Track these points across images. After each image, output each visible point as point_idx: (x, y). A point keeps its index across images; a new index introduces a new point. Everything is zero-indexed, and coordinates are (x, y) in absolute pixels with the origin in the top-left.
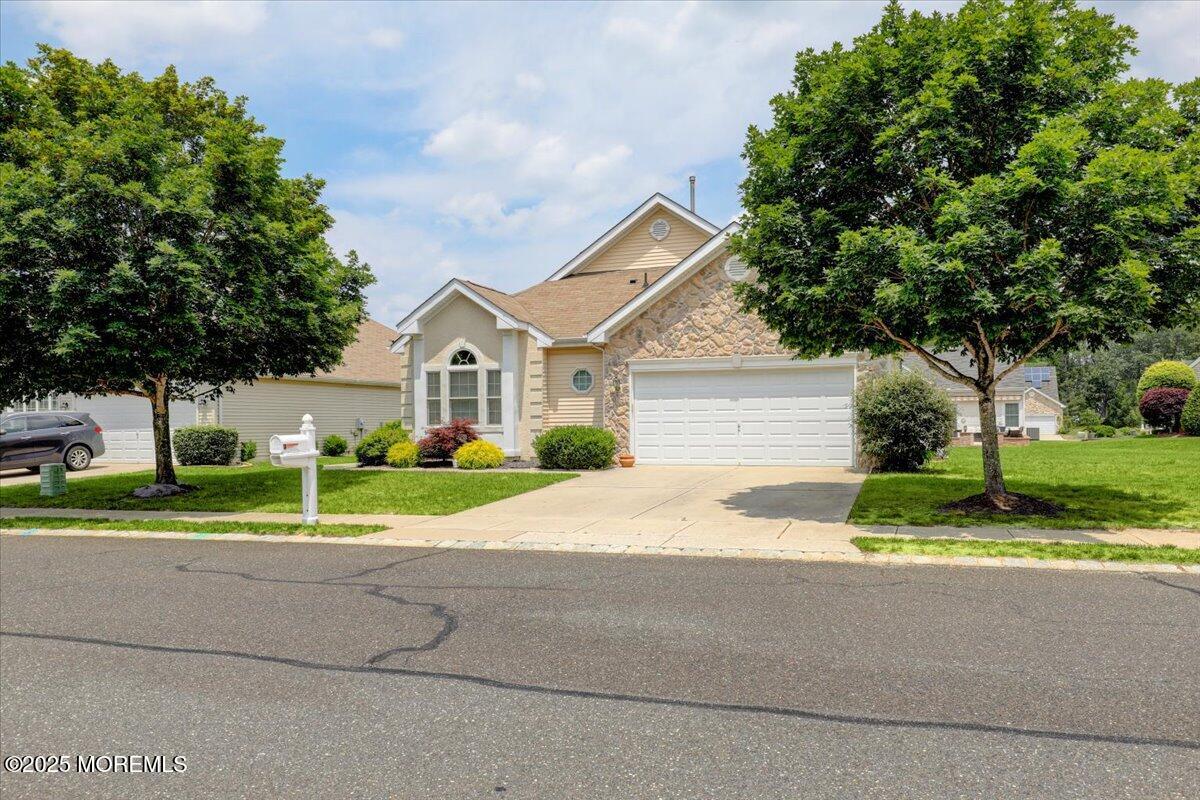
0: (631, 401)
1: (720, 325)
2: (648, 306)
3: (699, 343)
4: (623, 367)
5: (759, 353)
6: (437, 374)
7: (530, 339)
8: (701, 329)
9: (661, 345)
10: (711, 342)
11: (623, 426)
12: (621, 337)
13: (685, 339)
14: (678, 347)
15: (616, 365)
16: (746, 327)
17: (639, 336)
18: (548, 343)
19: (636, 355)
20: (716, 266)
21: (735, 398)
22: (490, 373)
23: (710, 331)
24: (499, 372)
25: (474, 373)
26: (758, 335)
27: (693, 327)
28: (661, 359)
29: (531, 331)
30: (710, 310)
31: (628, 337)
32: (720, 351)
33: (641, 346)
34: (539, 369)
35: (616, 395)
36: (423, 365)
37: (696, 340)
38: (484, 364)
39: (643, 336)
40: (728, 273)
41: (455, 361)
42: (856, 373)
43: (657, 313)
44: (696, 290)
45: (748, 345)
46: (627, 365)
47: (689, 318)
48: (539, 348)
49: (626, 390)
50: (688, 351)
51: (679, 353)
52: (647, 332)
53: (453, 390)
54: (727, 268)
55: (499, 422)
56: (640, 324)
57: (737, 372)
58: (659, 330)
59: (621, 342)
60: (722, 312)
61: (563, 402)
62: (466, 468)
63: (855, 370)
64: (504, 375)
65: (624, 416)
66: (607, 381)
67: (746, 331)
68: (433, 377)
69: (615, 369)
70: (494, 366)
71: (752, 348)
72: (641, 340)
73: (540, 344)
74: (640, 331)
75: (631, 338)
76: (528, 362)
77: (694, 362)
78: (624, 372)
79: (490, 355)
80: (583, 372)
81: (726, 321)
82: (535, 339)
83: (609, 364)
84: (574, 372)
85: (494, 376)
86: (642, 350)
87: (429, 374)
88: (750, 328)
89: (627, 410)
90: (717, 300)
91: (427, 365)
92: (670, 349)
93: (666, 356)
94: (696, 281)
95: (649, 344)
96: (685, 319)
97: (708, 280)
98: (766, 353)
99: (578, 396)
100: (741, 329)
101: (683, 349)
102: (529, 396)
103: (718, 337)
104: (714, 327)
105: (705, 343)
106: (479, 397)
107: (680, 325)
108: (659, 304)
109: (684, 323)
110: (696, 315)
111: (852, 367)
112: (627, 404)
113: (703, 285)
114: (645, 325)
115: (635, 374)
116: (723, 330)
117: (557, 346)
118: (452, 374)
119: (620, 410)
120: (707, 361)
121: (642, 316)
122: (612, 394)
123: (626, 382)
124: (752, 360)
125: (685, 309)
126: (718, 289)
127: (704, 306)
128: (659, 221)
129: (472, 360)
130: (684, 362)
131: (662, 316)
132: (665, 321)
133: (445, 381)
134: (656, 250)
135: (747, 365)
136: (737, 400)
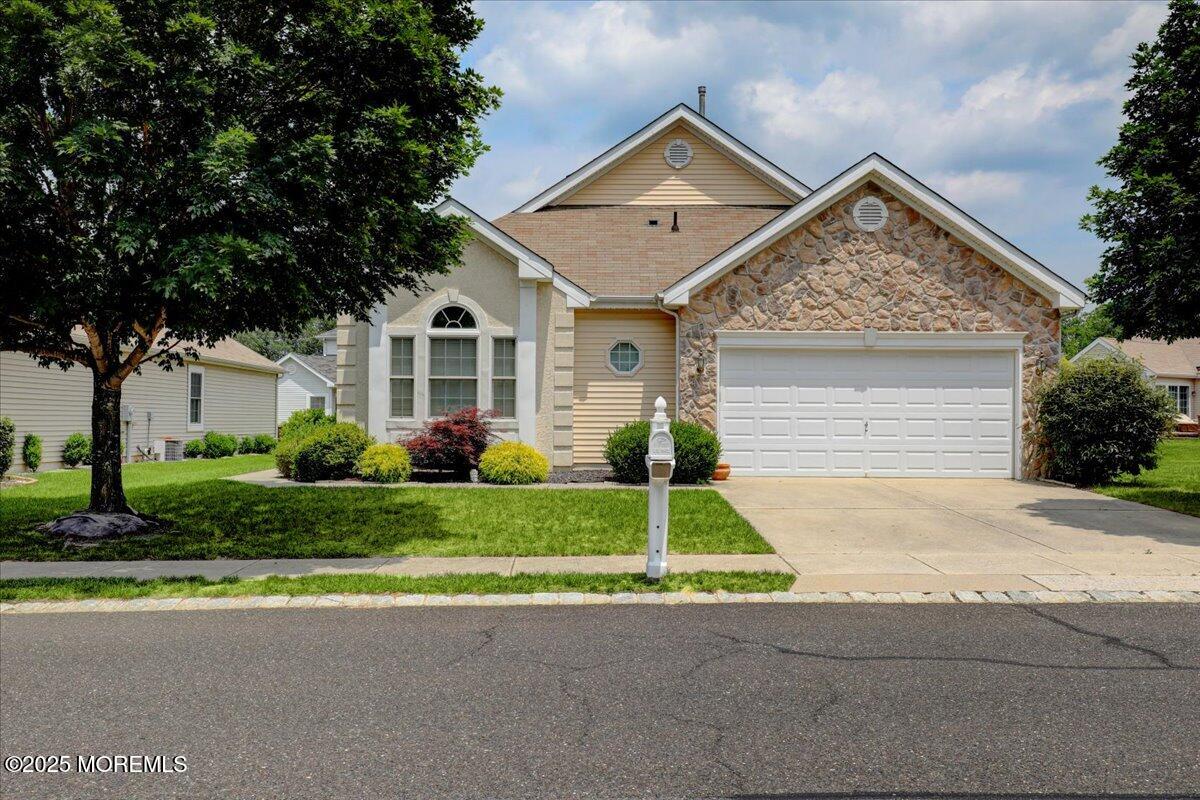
0: (719, 389)
1: (846, 289)
2: (747, 258)
3: (817, 311)
4: (708, 340)
5: (897, 329)
6: (410, 340)
7: (555, 295)
8: (820, 293)
9: (763, 312)
10: (833, 311)
11: (706, 422)
12: (706, 299)
13: (797, 306)
14: (789, 315)
15: (698, 338)
16: (881, 293)
17: (732, 298)
18: (583, 301)
19: (728, 325)
20: (841, 210)
21: (860, 387)
22: (498, 341)
23: (833, 296)
24: (512, 342)
25: (473, 341)
26: (896, 304)
27: (810, 290)
28: (762, 331)
29: (558, 282)
30: (832, 268)
31: (715, 299)
32: (846, 324)
33: (735, 311)
34: (568, 338)
35: (696, 380)
36: (385, 325)
37: (813, 308)
38: (487, 329)
39: (737, 298)
40: (857, 220)
41: (438, 322)
42: (1021, 360)
43: (758, 268)
44: (815, 241)
45: (883, 317)
46: (714, 338)
47: (803, 278)
48: (569, 309)
49: (712, 373)
50: (802, 322)
51: (789, 324)
52: (744, 294)
53: (434, 364)
54: (856, 212)
55: (513, 414)
56: (733, 281)
57: (869, 352)
58: (761, 292)
59: (707, 306)
60: (849, 272)
61: (593, 387)
62: (506, 483)
63: (1021, 355)
64: (521, 346)
65: (708, 409)
66: (684, 360)
67: (880, 298)
68: (403, 345)
69: (697, 343)
70: (506, 331)
71: (889, 321)
72: (734, 302)
73: (572, 303)
74: (734, 292)
75: (721, 301)
76: (551, 328)
77: (809, 337)
78: (709, 347)
79: (499, 316)
80: (625, 345)
81: (853, 284)
82: (565, 295)
83: (688, 336)
84: (613, 343)
85: (505, 346)
86: (736, 317)
87: (396, 341)
88: (886, 295)
89: (714, 401)
90: (842, 255)
91: (390, 326)
92: (777, 318)
93: (771, 328)
94: (813, 228)
95: (746, 310)
96: (797, 279)
97: (830, 228)
98: (908, 328)
99: (618, 378)
100: (874, 296)
101: (794, 319)
102: (552, 378)
103: (844, 306)
104: (837, 291)
105: (825, 312)
106: (479, 377)
107: (790, 286)
108: (762, 255)
109: (796, 284)
110: (814, 274)
111: (1014, 352)
112: (714, 392)
113: (822, 235)
114: (744, 284)
115: (726, 351)
116: (851, 297)
117: (596, 307)
118: (434, 340)
119: (703, 400)
120: (826, 337)
121: (736, 271)
122: (691, 377)
123: (712, 361)
124: (889, 338)
125: (799, 263)
126: (845, 241)
127: (824, 262)
128: (679, 142)
129: (469, 321)
130: (796, 336)
131: (765, 272)
132: (770, 279)
133: (422, 352)
134: (673, 181)
135: (882, 344)
136: (863, 389)
